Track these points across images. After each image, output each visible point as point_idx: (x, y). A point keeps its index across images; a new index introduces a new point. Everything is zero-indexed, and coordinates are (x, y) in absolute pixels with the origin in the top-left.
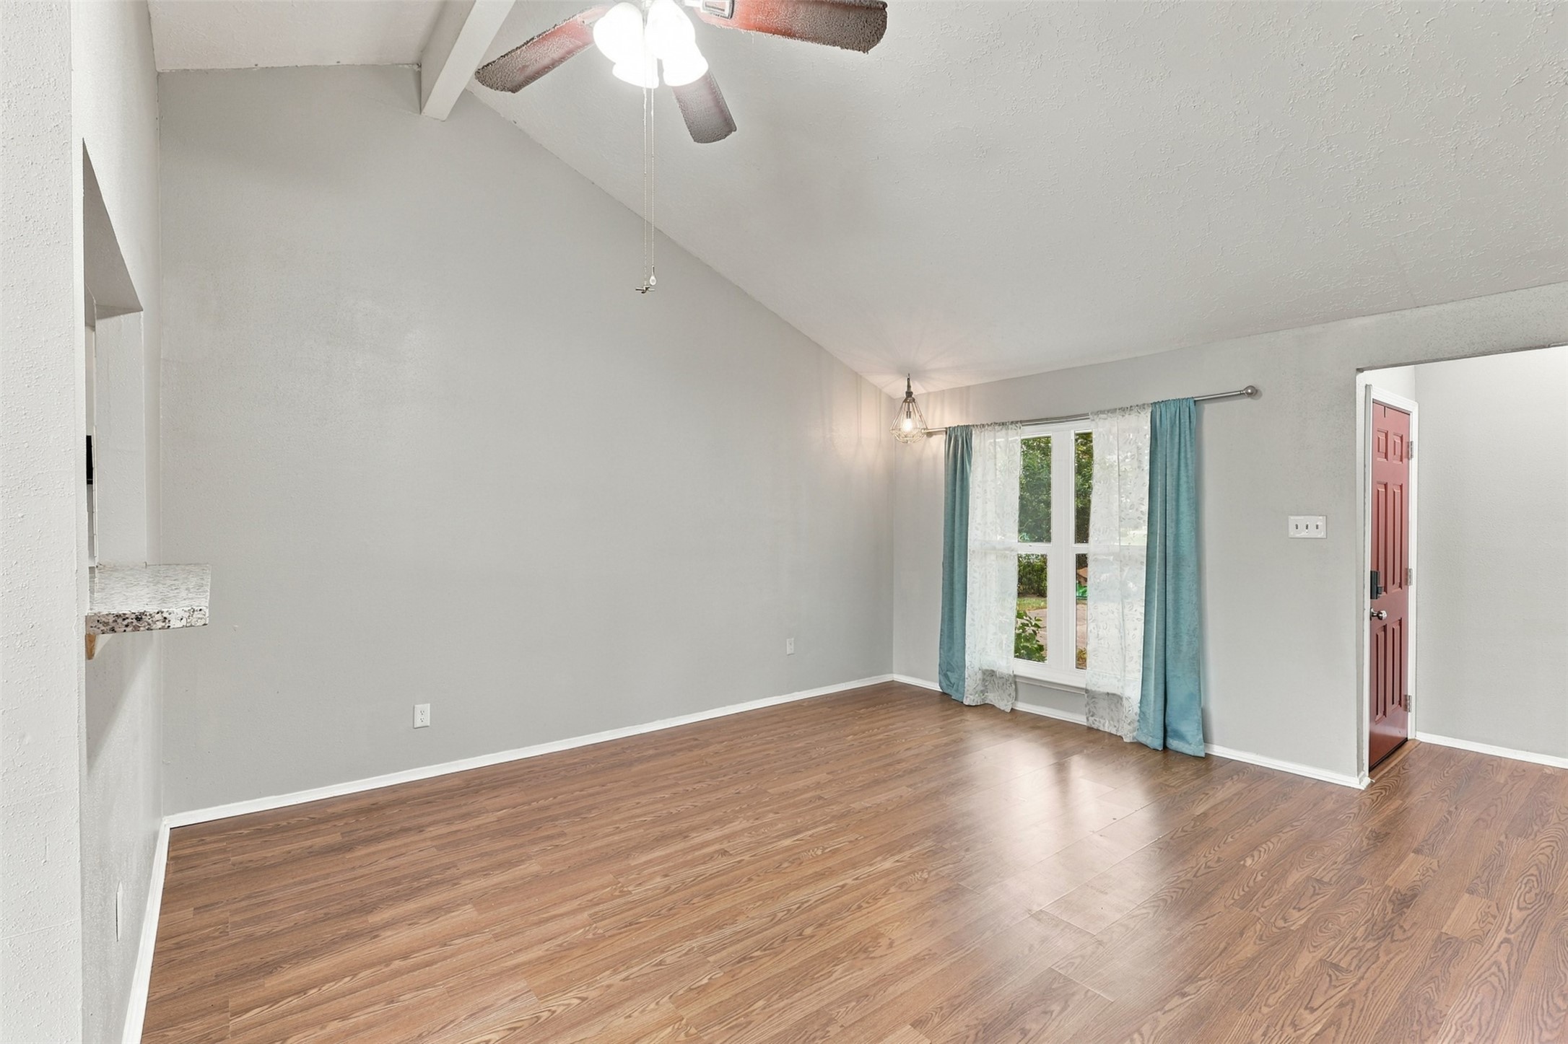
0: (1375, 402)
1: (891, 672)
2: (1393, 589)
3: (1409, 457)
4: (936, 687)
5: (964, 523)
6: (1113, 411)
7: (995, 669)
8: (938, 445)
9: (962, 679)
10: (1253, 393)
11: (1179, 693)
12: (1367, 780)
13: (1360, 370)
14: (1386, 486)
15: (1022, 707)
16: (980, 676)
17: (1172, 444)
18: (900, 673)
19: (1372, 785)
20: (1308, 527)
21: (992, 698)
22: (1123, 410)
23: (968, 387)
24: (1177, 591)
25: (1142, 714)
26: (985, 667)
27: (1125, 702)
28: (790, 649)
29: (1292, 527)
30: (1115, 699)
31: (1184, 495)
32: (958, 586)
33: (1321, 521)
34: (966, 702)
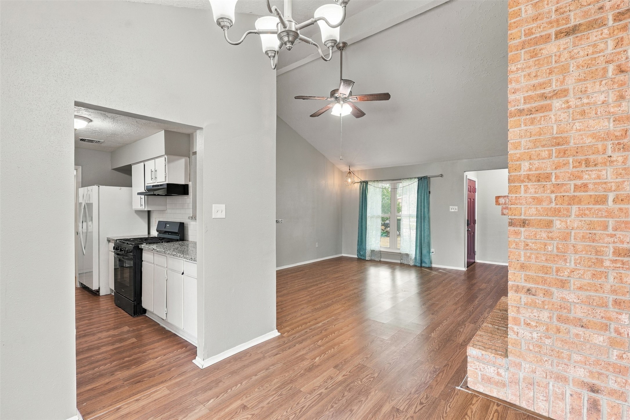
0: (468, 179)
1: (341, 253)
2: (472, 224)
3: (475, 192)
4: (356, 256)
5: (366, 208)
6: (408, 179)
7: (374, 249)
8: (357, 186)
9: (365, 253)
10: (442, 176)
11: (425, 252)
12: (466, 269)
13: (465, 172)
14: (470, 199)
15: (382, 260)
16: (370, 251)
17: (423, 188)
18: (344, 253)
19: (467, 270)
20: (453, 209)
21: (373, 258)
22: (410, 178)
23: (366, 170)
24: (424, 226)
25: (416, 258)
26: (372, 249)
27: (410, 256)
28: (317, 246)
29: (450, 209)
30: (407, 255)
31: (425, 201)
32: (364, 227)
33: (457, 207)
34: (367, 259)
